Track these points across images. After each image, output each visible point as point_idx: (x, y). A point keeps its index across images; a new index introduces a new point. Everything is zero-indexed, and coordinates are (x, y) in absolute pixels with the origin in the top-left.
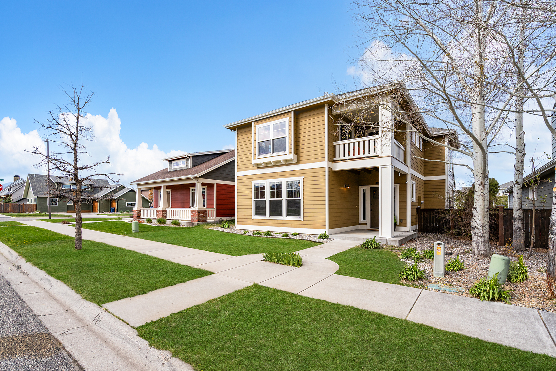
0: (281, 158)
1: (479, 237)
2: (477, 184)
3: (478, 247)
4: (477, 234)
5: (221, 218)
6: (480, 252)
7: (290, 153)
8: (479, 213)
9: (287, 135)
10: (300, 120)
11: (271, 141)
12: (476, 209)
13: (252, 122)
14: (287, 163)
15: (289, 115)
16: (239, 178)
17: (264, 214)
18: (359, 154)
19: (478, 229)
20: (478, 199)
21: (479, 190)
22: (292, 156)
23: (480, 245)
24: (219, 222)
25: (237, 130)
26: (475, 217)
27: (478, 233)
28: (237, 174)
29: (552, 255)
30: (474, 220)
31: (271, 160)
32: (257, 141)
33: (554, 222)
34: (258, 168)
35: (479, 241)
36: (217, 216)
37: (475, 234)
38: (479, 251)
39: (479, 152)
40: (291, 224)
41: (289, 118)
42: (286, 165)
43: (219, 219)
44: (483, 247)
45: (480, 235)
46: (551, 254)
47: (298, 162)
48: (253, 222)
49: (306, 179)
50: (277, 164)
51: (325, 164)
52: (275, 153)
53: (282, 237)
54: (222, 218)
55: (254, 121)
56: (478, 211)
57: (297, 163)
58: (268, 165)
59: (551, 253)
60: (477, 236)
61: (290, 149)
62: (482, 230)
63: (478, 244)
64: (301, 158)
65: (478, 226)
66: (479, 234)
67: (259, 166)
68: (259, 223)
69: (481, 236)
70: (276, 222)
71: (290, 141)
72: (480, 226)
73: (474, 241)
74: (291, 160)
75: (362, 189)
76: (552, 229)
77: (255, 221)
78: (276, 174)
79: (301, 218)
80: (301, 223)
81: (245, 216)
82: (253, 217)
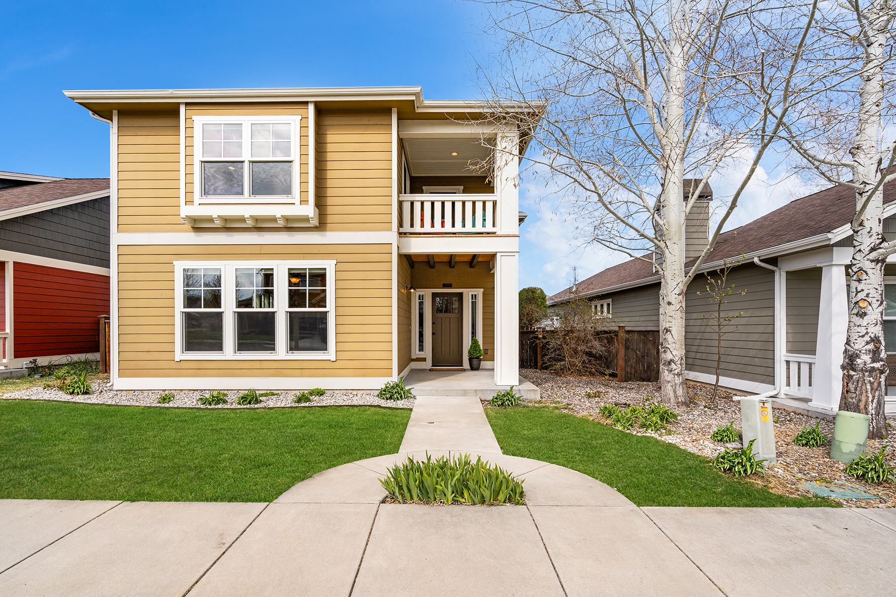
0: (278, 212)
1: (676, 376)
2: (674, 292)
3: (675, 392)
4: (673, 372)
5: (31, 359)
6: (678, 399)
7: (304, 202)
8: (675, 338)
9: (295, 156)
10: (326, 130)
11: (246, 165)
12: (671, 332)
13: (179, 104)
14: (291, 225)
15: (300, 110)
16: (123, 250)
17: (219, 347)
18: (453, 226)
19: (675, 363)
20: (674, 316)
21: (678, 302)
22: (309, 210)
23: (677, 388)
24: (26, 372)
25: (115, 119)
26: (668, 344)
27: (675, 370)
28: (116, 238)
29: (854, 400)
30: (669, 349)
31: (247, 212)
32: (198, 157)
33: (858, 352)
34: (197, 229)
35: (676, 382)
36: (18, 354)
37: (671, 371)
38: (676, 397)
39: (677, 243)
40: (302, 370)
41: (300, 117)
42: (285, 229)
43: (24, 362)
44: (681, 391)
45: (678, 373)
46: (850, 400)
47: (321, 226)
48: (181, 369)
49: (342, 266)
50: (260, 225)
51: (391, 237)
52: (258, 196)
53: (297, 405)
54: (35, 361)
55: (187, 104)
56: (674, 336)
57: (316, 227)
58: (229, 225)
59: (852, 398)
60: (674, 374)
61: (303, 192)
62: (681, 364)
63: (675, 387)
64: (330, 219)
65: (675, 359)
66: (676, 372)
67: (198, 225)
68: (199, 369)
69: (678, 375)
70: (257, 365)
71: (303, 173)
72: (677, 358)
73: (669, 382)
74: (306, 219)
75: (418, 294)
76: (855, 363)
77: (184, 365)
78: (257, 250)
79: (331, 354)
80: (328, 365)
81: (149, 353)
82: (179, 354)
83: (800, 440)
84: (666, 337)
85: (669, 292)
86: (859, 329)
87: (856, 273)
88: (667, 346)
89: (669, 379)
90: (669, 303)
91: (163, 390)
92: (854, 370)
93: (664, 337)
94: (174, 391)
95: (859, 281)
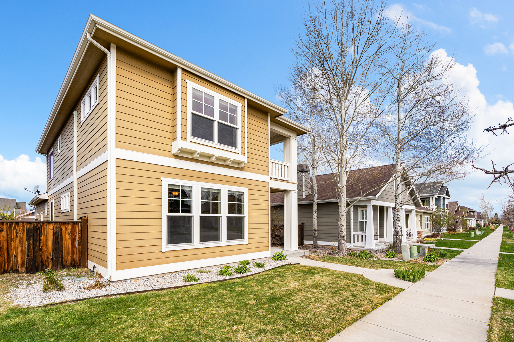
3: (345, 247)
7: (243, 153)
8: (345, 228)
11: (216, 123)
13: (179, 67)
15: (241, 100)
17: (189, 240)
22: (245, 159)
34: (177, 157)
37: (344, 240)
40: (234, 251)
41: (241, 104)
48: (165, 258)
49: (250, 192)
51: (268, 179)
52: (221, 145)
55: (182, 69)
61: (243, 148)
68: (178, 257)
70: (212, 250)
71: (242, 137)
73: (343, 244)
77: (168, 255)
78: (211, 177)
79: (246, 240)
80: (245, 247)
81: (142, 247)
82: (165, 247)
83: (387, 256)
84: (342, 227)
85: (342, 211)
86: (399, 225)
87: (397, 209)
88: (342, 231)
89: (343, 243)
90: (343, 215)
91: (152, 275)
92: (398, 236)
93: (341, 227)
94: (160, 275)
95: (398, 212)
